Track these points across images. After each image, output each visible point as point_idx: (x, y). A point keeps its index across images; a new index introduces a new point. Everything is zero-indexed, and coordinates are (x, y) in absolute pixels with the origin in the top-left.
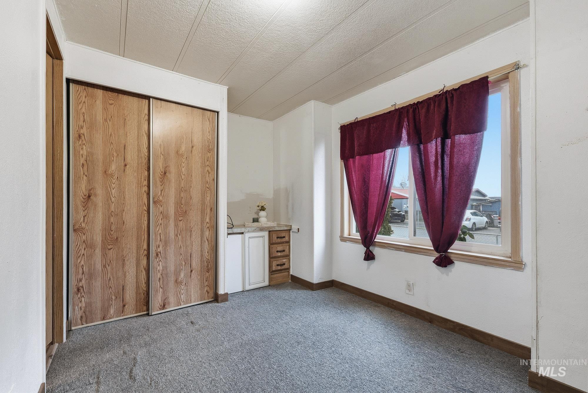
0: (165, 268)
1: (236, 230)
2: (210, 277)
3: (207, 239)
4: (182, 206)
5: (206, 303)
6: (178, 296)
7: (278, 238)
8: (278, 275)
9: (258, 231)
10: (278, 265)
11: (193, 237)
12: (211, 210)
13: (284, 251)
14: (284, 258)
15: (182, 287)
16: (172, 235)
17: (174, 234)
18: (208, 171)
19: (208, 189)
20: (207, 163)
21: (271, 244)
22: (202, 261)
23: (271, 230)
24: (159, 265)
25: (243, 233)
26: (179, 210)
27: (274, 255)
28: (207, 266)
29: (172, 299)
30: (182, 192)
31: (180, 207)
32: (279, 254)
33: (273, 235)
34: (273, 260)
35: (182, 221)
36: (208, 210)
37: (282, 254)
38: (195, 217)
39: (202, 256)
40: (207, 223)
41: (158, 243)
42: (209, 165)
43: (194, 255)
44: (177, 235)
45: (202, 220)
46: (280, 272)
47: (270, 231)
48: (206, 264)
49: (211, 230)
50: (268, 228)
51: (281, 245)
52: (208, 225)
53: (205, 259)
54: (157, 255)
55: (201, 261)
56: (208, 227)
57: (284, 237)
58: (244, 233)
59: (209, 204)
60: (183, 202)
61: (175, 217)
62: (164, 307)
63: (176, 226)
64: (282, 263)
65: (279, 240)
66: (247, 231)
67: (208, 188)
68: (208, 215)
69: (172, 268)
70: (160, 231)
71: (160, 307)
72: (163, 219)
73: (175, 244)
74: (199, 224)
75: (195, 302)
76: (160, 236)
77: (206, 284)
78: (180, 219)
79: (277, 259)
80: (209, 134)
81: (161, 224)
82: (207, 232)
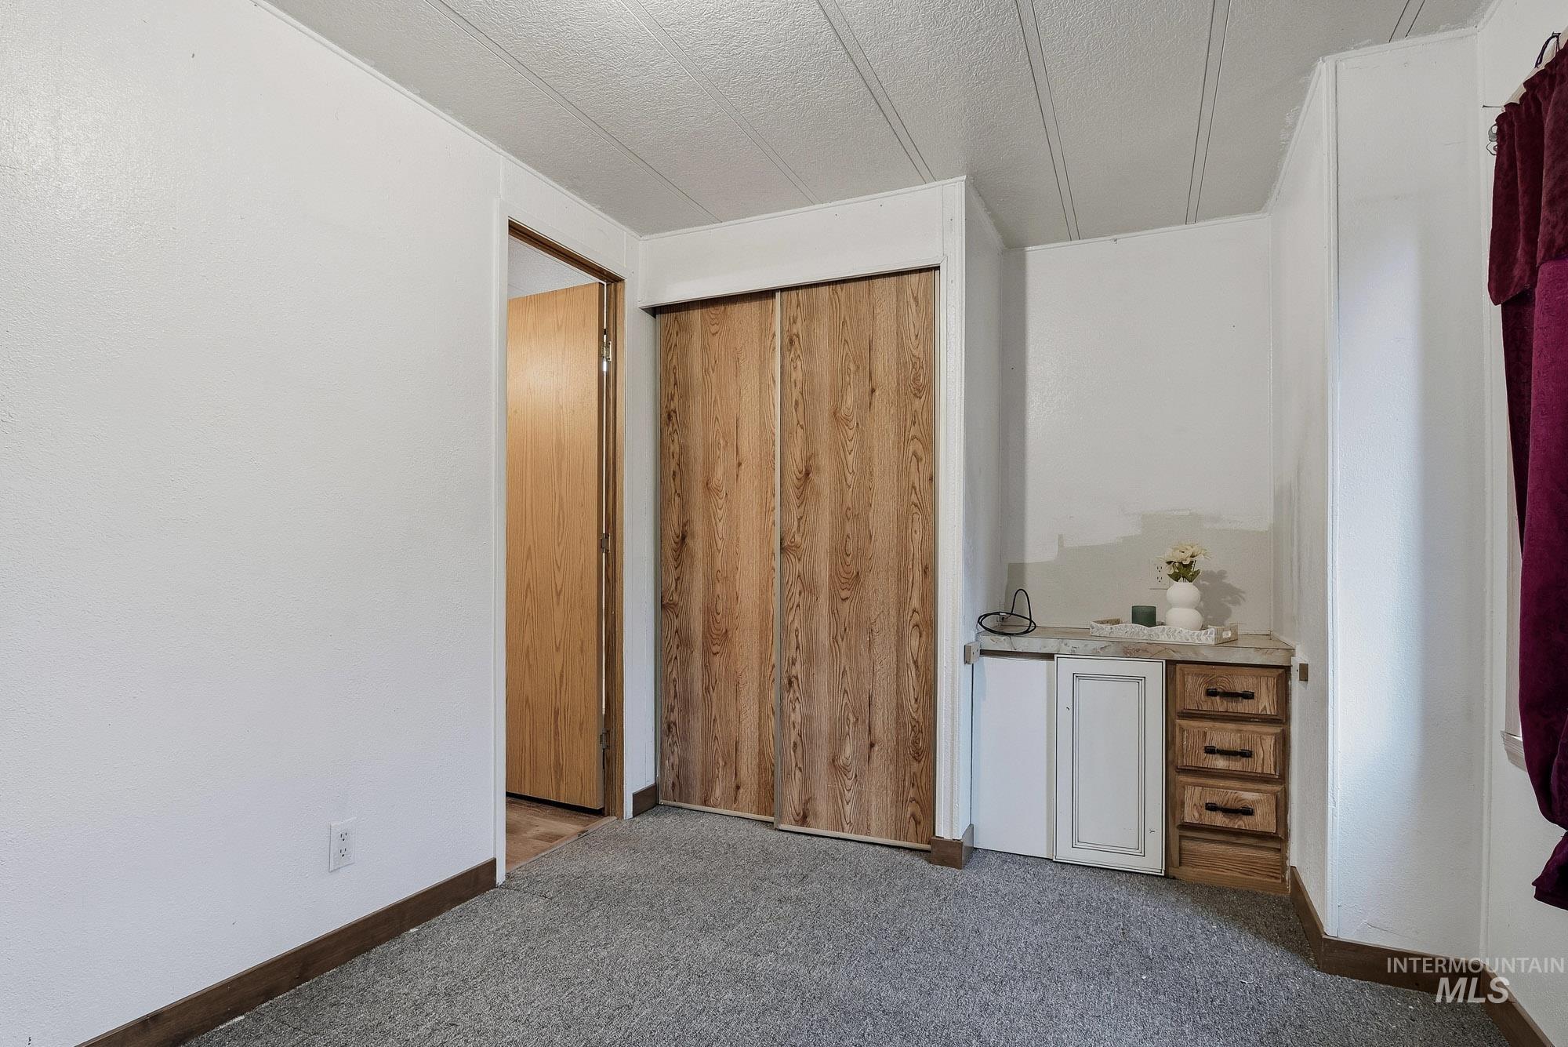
0: (807, 719)
1: (1026, 644)
2: (923, 777)
3: (915, 659)
4: (848, 559)
5: (911, 850)
6: (836, 802)
7: (1211, 693)
8: (1220, 849)
9: (1115, 656)
10: (1211, 807)
11: (877, 649)
12: (925, 572)
13: (1246, 754)
14: (1250, 786)
15: (849, 783)
16: (824, 637)
17: (830, 635)
18: (915, 454)
19: (915, 510)
20: (914, 431)
21: (1176, 713)
22: (899, 723)
23: (1177, 657)
24: (794, 710)
25: (1050, 656)
26: (841, 570)
27: (1190, 761)
28: (915, 742)
29: (822, 807)
30: (848, 520)
31: (845, 564)
32: (1221, 763)
33: (1190, 680)
34: (1190, 780)
35: (848, 601)
36: (917, 574)
37: (1236, 765)
38: (880, 589)
39: (900, 707)
40: (914, 611)
41: (792, 652)
42: (919, 435)
43: (879, 700)
44: (835, 639)
45: (899, 602)
46: (1233, 839)
47: (1171, 664)
48: (911, 735)
49: (924, 633)
50: (1160, 648)
51: (1231, 726)
52: (916, 617)
53: (908, 719)
54: (790, 683)
55: (897, 723)
56: (917, 625)
57: (1248, 696)
58: (1056, 656)
59: (918, 555)
60: (851, 548)
61: (830, 589)
62: (803, 819)
63: (834, 612)
64: (1239, 806)
65: (1220, 705)
66: (1065, 650)
67: (916, 506)
68: (916, 585)
69: (823, 725)
70: (796, 624)
71: (798, 818)
72: (803, 594)
73: (831, 662)
74: (893, 612)
75: (878, 835)
76: (797, 636)
77: (911, 795)
78: (844, 594)
79: (1211, 782)
80: (915, 343)
81: (798, 606)
82: (913, 639)
